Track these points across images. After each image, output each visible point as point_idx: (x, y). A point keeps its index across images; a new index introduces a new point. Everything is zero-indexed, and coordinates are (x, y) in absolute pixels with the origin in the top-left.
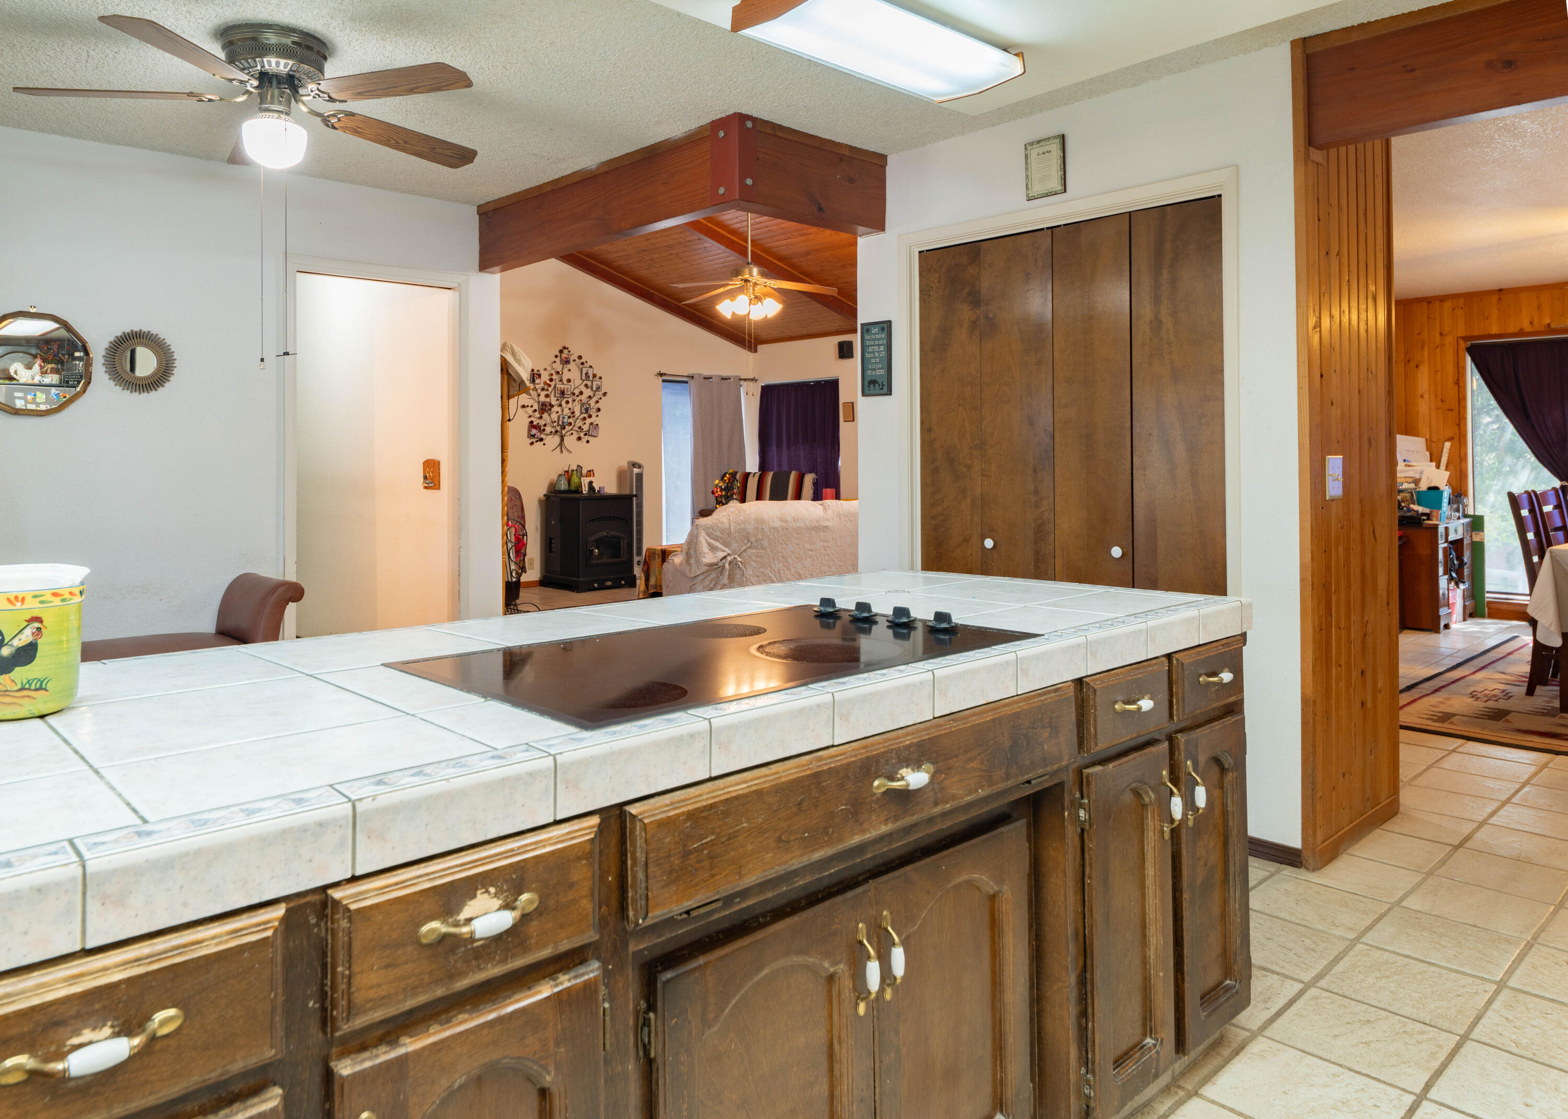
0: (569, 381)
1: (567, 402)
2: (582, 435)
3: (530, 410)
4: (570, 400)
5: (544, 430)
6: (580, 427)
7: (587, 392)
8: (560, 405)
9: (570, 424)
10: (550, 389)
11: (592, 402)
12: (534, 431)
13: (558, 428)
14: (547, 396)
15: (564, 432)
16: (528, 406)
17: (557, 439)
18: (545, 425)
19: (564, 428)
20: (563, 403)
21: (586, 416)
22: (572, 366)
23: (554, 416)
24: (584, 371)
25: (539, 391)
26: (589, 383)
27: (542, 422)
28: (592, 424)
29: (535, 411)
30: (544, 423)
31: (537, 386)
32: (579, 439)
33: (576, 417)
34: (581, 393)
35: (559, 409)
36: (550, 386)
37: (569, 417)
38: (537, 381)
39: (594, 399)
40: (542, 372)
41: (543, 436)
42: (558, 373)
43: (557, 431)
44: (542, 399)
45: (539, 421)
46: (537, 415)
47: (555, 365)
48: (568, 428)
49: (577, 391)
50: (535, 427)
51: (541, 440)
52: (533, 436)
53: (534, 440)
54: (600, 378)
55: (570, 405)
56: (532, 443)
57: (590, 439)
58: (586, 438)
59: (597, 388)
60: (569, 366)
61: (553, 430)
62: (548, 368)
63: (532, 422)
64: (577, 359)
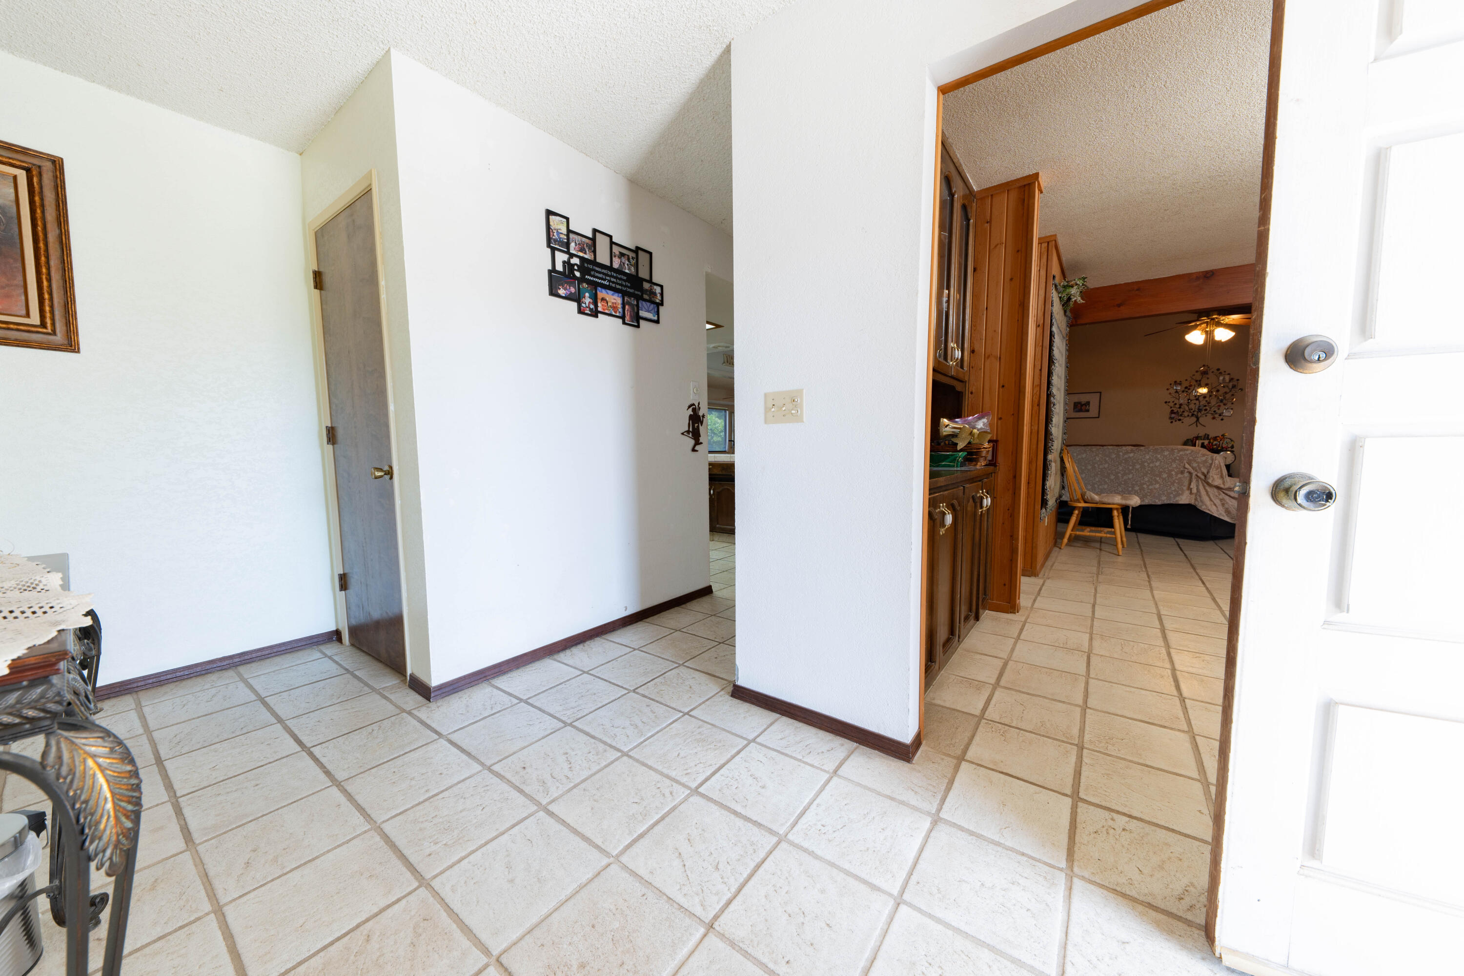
2: (1217, 416)
3: (1172, 404)
5: (1181, 414)
6: (1215, 411)
7: (1224, 390)
9: (1206, 410)
11: (1228, 396)
12: (1173, 415)
13: (1195, 413)
15: (1199, 414)
16: (1169, 402)
17: (1194, 419)
18: (1183, 412)
21: (1222, 404)
22: (1210, 375)
23: (1192, 406)
24: (1221, 377)
25: (1181, 393)
26: (1225, 384)
28: (1226, 408)
29: (1176, 404)
30: (1182, 410)
31: (1179, 390)
32: (1214, 418)
33: (1212, 405)
34: (1218, 391)
35: (1197, 402)
36: (1189, 389)
37: (1205, 406)
38: (1179, 387)
39: (1231, 393)
40: (1184, 382)
41: (1181, 418)
42: (1196, 381)
43: (1193, 415)
44: (1183, 396)
45: (1179, 410)
46: (1178, 406)
47: (1194, 377)
48: (1203, 412)
50: (1174, 413)
51: (1180, 420)
52: (1172, 417)
53: (1174, 420)
54: (1237, 380)
55: (1207, 399)
56: (1172, 422)
57: (1224, 418)
58: (1221, 417)
59: (1234, 386)
60: (1207, 376)
61: (1190, 414)
62: (1189, 379)
63: (1172, 410)
64: (1216, 371)
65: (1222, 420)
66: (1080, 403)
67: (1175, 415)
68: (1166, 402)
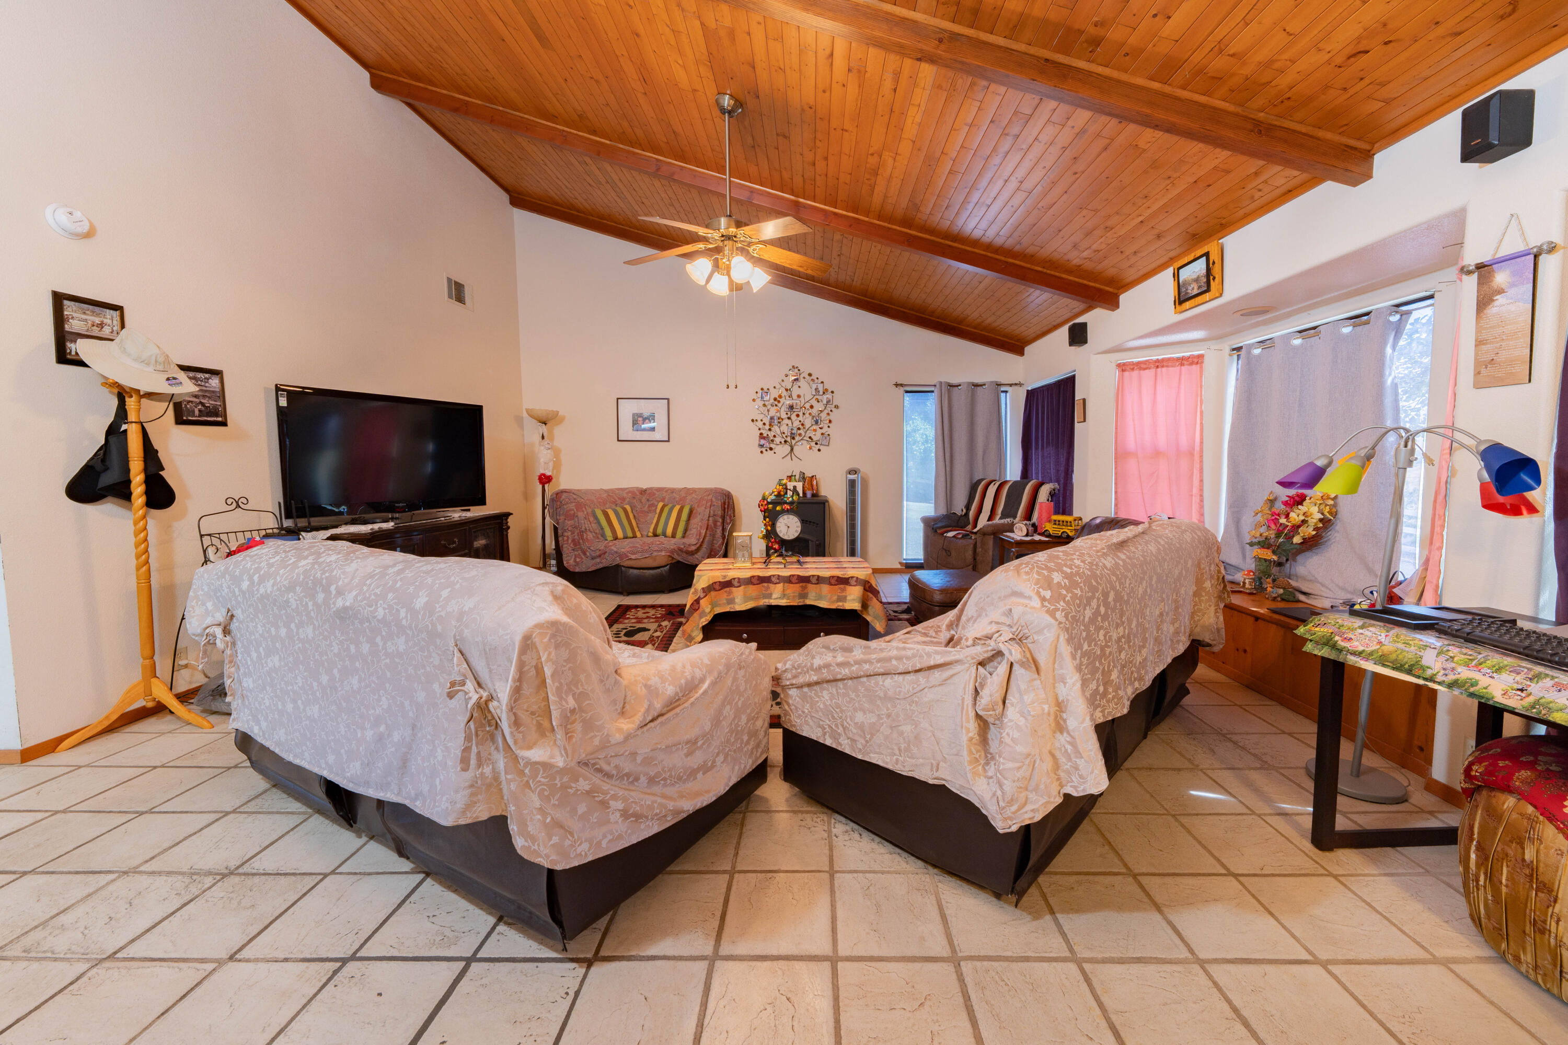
0: (799, 396)
1: (798, 416)
2: (813, 444)
3: (760, 424)
4: (801, 414)
5: (772, 441)
6: (810, 438)
7: (818, 407)
8: (789, 418)
9: (800, 435)
10: (780, 405)
11: (823, 415)
12: (763, 442)
13: (789, 439)
14: (778, 411)
15: (793, 442)
16: (756, 420)
17: (787, 448)
18: (775, 436)
19: (794, 438)
20: (794, 417)
21: (817, 427)
22: (802, 383)
23: (784, 428)
24: (814, 386)
25: (769, 407)
26: (819, 397)
27: (771, 434)
28: (822, 434)
29: (764, 424)
30: (773, 435)
31: (767, 403)
32: (810, 448)
33: (807, 427)
34: (812, 407)
35: (789, 422)
36: (779, 402)
37: (799, 429)
38: (766, 398)
39: (826, 412)
40: (772, 389)
41: (772, 446)
42: (787, 390)
43: (785, 442)
44: (773, 412)
45: (769, 433)
46: (767, 427)
47: (783, 384)
48: (797, 438)
49: (807, 406)
50: (764, 438)
51: (771, 449)
52: (762, 446)
53: (764, 450)
54: (832, 392)
55: (801, 418)
56: (762, 452)
57: (821, 448)
58: (818, 447)
59: (828, 402)
60: (799, 384)
61: (783, 441)
62: (778, 386)
63: (761, 434)
64: (807, 377)
65: (819, 450)
66: (640, 415)
67: (766, 442)
68: (753, 421)
